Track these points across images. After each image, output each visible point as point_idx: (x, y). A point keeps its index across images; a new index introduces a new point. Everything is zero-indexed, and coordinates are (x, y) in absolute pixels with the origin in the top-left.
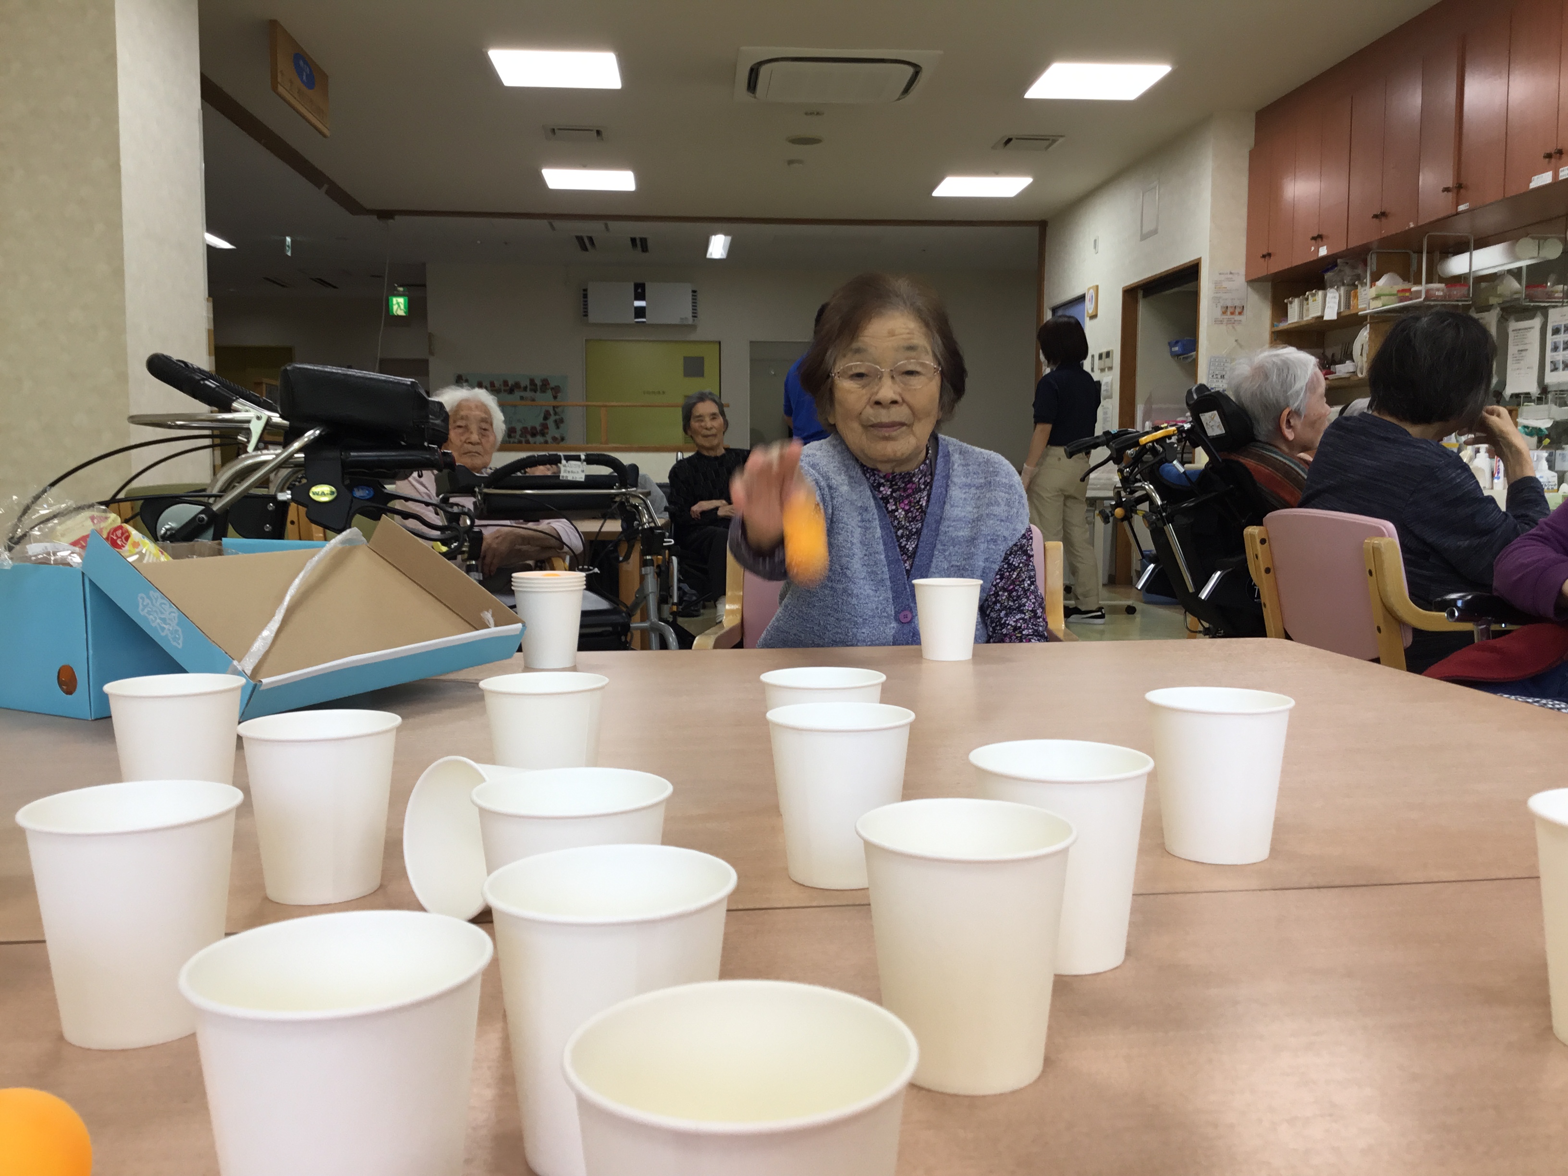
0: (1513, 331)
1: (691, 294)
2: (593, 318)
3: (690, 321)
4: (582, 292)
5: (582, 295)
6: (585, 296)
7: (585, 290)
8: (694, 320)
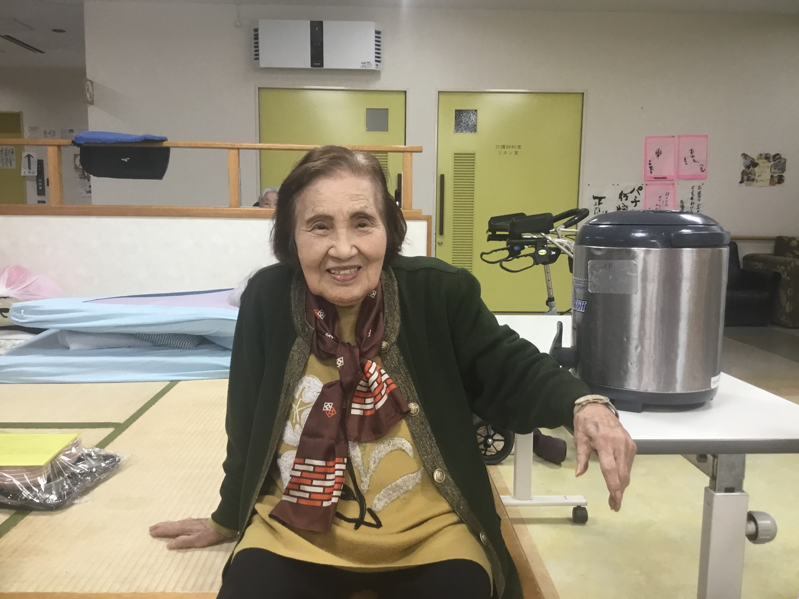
1: (374, 34)
2: (264, 62)
3: (373, 67)
4: (253, 33)
5: (253, 37)
6: (256, 37)
7: (256, 30)
8: (377, 65)
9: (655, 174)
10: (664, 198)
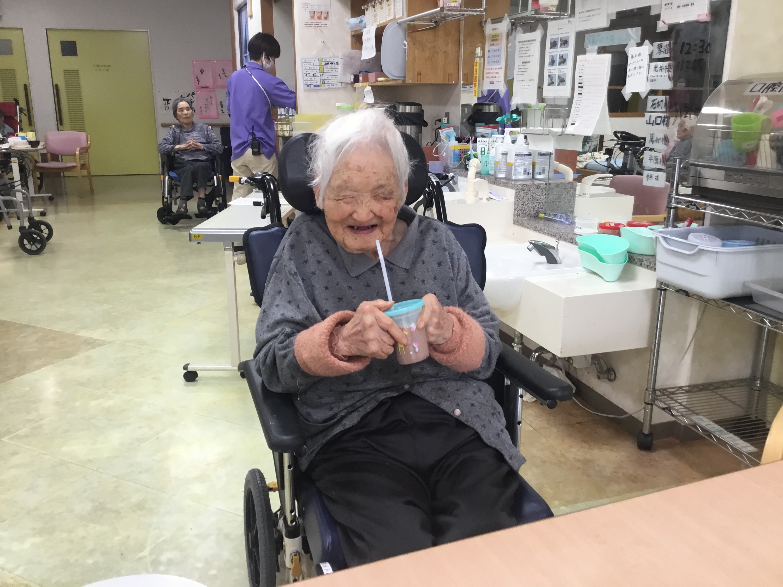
0: (519, 42)
9: (200, 85)
10: (209, 100)
